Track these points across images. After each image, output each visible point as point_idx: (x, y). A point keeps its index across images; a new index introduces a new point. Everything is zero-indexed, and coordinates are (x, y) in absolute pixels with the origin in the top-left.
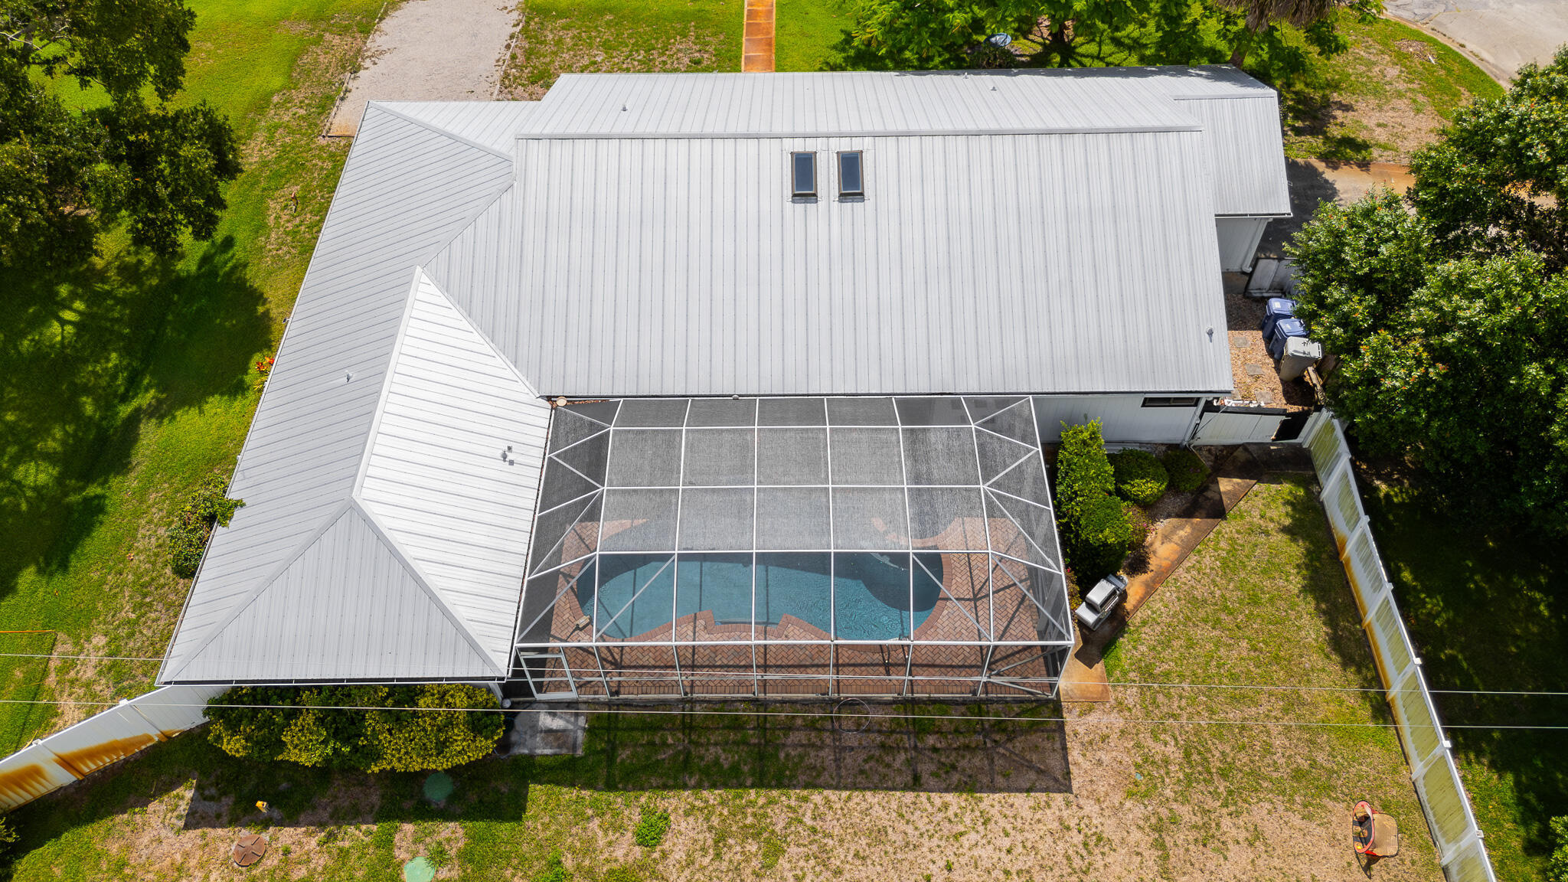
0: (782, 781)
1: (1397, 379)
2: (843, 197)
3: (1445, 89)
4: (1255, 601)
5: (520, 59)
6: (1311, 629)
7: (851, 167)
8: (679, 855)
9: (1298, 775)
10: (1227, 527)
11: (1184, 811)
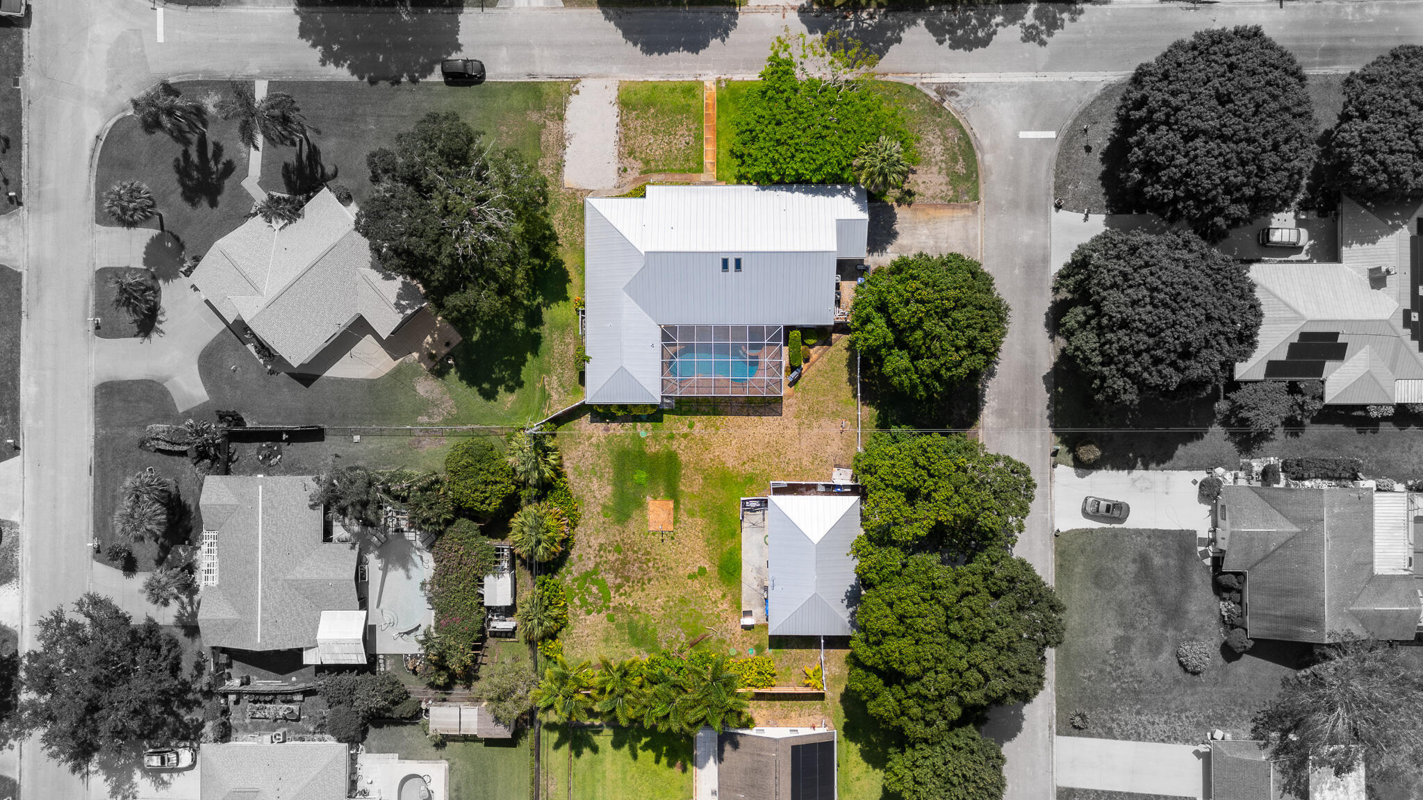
0: (719, 414)
2: (735, 270)
4: (834, 370)
7: (738, 263)
8: (697, 430)
9: (833, 413)
10: (832, 349)
11: (806, 421)
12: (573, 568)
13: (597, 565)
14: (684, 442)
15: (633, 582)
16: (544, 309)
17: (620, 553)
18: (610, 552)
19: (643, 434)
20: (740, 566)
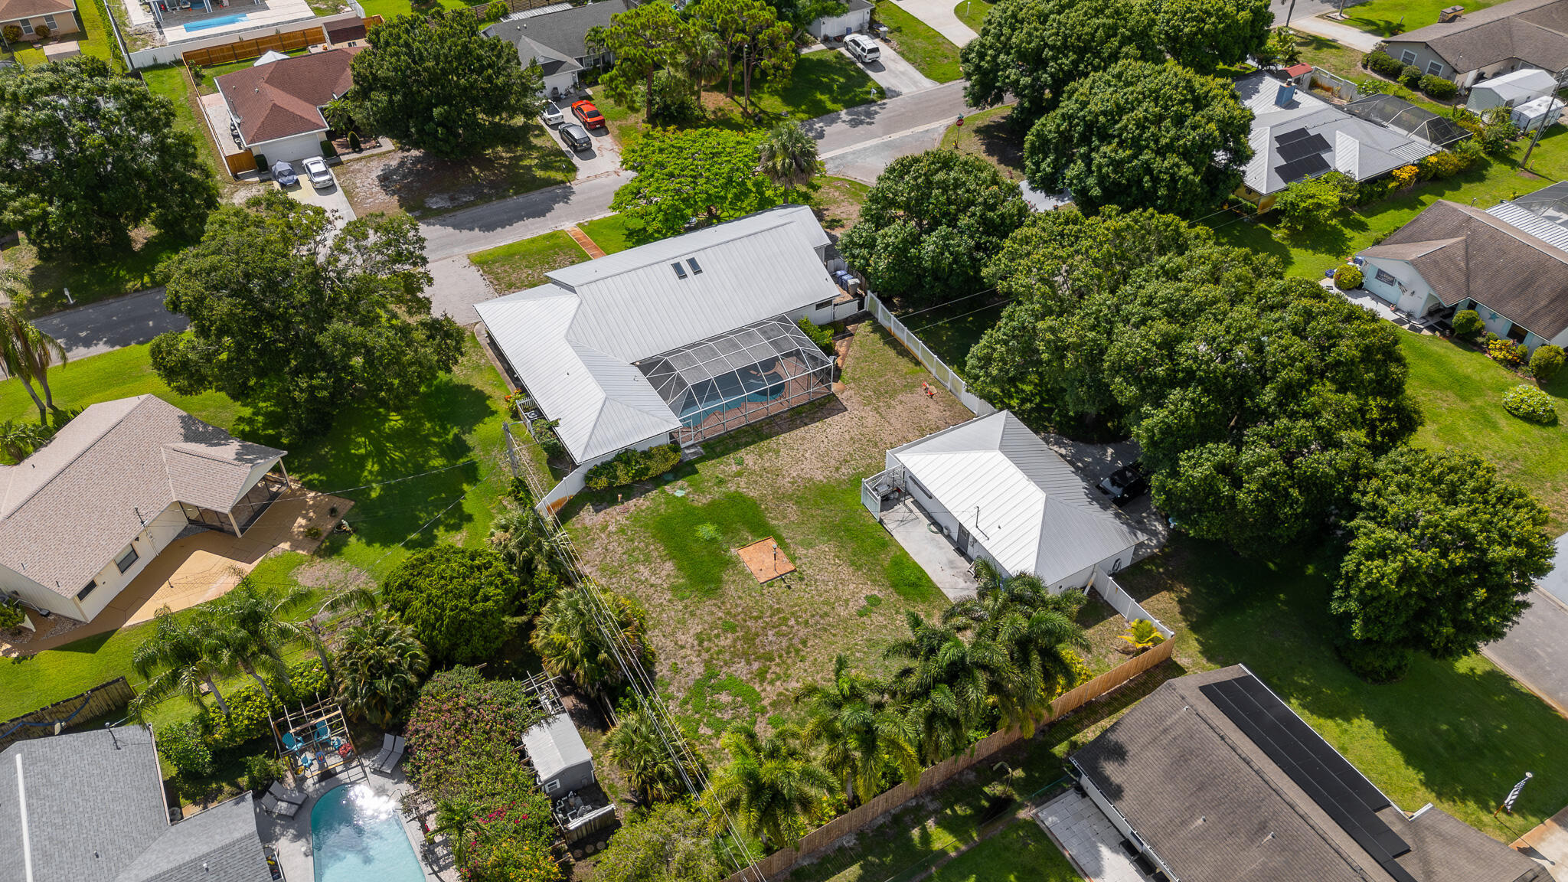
0: (769, 437)
1: (882, 265)
2: (695, 273)
3: (857, 195)
5: (495, 282)
6: (892, 353)
7: (692, 263)
8: (751, 464)
9: (905, 386)
10: (856, 338)
11: (881, 404)
12: (671, 689)
13: (708, 664)
14: (742, 481)
15: (780, 656)
16: (466, 437)
17: (733, 629)
18: (718, 636)
19: (679, 493)
20: (922, 571)
